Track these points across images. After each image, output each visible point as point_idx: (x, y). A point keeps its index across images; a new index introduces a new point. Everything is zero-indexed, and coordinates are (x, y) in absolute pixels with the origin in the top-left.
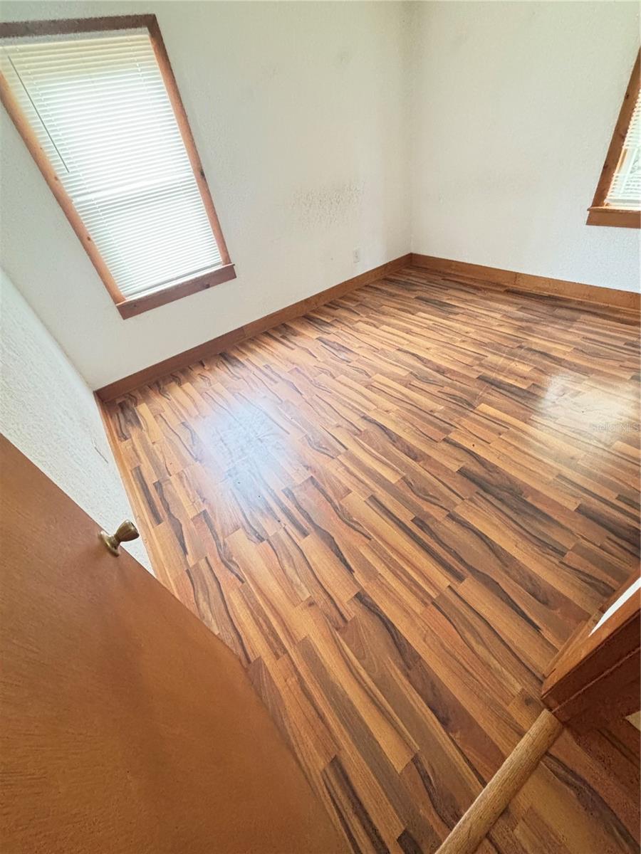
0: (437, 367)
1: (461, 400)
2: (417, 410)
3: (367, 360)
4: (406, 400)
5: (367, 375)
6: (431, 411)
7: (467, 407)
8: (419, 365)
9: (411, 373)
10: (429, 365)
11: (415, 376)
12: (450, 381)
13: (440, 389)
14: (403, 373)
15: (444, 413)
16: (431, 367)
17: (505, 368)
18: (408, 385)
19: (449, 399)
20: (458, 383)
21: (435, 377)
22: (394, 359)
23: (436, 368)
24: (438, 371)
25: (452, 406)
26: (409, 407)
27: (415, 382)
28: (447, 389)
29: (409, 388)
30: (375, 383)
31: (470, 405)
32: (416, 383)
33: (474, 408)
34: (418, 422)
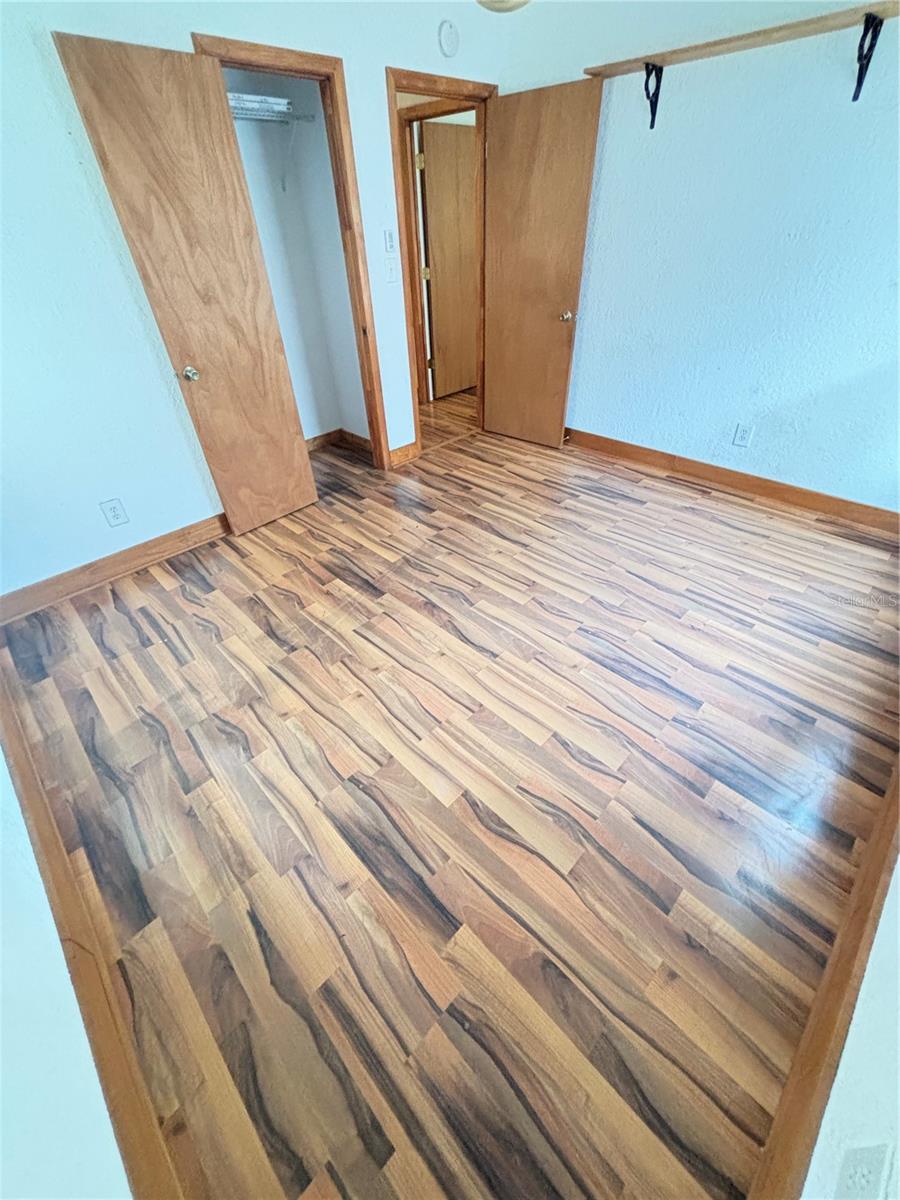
0: (433, 615)
1: (415, 566)
2: (466, 555)
3: (549, 632)
4: (480, 567)
5: (541, 604)
6: (450, 554)
7: (411, 559)
8: (461, 621)
9: (472, 605)
10: (446, 618)
11: (467, 600)
12: (421, 590)
13: (436, 580)
14: (482, 604)
15: (437, 553)
16: (442, 615)
17: (342, 609)
18: (476, 585)
19: (428, 567)
20: (411, 587)
21: (440, 598)
22: (502, 633)
23: (435, 612)
24: (434, 606)
25: (427, 560)
26: (475, 558)
27: (468, 590)
28: (426, 578)
29: (475, 581)
30: (523, 590)
31: (407, 561)
32: (466, 589)
33: (404, 558)
34: (466, 543)
